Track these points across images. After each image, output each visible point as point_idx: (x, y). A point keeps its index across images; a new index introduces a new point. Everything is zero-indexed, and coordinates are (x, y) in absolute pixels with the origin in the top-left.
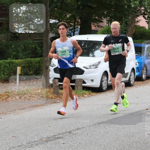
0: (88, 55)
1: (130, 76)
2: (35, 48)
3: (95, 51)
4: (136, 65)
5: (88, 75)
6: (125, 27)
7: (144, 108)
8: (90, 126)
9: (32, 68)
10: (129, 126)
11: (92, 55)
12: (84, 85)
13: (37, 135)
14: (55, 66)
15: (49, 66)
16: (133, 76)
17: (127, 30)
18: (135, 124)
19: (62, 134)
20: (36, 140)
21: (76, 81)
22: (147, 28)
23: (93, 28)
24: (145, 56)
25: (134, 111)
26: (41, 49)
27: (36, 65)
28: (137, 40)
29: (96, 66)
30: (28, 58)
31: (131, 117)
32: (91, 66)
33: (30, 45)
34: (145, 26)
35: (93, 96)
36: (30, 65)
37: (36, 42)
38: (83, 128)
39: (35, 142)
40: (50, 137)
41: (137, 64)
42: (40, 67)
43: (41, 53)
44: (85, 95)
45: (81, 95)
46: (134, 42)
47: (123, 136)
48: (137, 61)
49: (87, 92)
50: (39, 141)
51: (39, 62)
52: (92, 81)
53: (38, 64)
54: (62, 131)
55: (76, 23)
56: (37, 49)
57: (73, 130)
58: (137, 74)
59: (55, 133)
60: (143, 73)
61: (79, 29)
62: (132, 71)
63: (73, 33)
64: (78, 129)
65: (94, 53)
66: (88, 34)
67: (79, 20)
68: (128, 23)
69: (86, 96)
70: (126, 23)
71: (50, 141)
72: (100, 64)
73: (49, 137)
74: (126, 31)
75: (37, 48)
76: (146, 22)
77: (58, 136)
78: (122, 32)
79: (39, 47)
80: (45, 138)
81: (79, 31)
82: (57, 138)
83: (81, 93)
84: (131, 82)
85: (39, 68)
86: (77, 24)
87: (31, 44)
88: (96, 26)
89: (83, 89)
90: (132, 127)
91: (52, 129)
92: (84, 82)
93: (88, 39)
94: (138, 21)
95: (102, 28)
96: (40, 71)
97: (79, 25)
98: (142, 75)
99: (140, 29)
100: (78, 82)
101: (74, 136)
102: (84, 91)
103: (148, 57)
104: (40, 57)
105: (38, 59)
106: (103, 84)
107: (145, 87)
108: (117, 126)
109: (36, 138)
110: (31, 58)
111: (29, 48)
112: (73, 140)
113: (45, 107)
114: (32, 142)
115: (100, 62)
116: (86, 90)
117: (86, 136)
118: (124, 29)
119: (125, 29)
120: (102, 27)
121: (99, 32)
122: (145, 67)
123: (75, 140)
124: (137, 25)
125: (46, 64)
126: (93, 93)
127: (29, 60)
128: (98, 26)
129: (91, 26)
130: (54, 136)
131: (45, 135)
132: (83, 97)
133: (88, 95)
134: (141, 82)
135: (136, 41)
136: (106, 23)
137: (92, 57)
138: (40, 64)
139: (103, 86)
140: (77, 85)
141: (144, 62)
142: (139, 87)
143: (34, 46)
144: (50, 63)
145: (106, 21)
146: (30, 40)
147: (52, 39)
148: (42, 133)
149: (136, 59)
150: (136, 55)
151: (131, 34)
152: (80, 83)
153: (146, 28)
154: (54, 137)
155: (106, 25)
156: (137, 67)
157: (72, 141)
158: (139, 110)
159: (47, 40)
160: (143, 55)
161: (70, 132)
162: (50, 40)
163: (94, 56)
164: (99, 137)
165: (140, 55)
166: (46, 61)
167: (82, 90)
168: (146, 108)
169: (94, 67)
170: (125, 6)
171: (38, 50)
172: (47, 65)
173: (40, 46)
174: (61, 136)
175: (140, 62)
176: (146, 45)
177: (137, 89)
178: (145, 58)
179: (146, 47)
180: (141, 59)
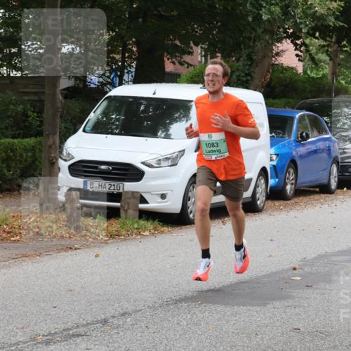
0: (154, 135)
1: (256, 186)
2: (24, 113)
3: (171, 123)
4: (271, 160)
5: (153, 183)
6: (247, 67)
7: (287, 267)
8: (155, 308)
9: (16, 164)
10: (249, 307)
11: (164, 133)
12: (142, 206)
13: (23, 328)
14: (73, 158)
15: (57, 160)
16: (264, 186)
17: (252, 74)
18: (265, 305)
19: (84, 326)
20: (21, 339)
21: (123, 197)
22: (300, 70)
23: (169, 67)
24: (293, 138)
25: (264, 273)
26: (38, 117)
27: (24, 155)
28: (274, 98)
29: (173, 161)
30: (7, 137)
31: (254, 287)
32: (160, 160)
33: (12, 107)
34: (294, 66)
35: (164, 235)
36: (12, 154)
37: (26, 98)
38: (136, 311)
39: (17, 344)
40: (55, 333)
41: (274, 157)
42: (36, 159)
43: (39, 126)
44: (144, 231)
45: (135, 231)
46: (266, 104)
47: (233, 333)
48: (272, 151)
49: (149, 225)
50: (27, 342)
51: (33, 149)
52: (163, 196)
53: (30, 154)
54: (84, 320)
55: (127, 55)
56: (28, 117)
57: (114, 317)
58: (272, 182)
59: (67, 324)
60: (287, 181)
61: (133, 70)
62: (260, 175)
63: (118, 78)
64: (123, 315)
65: (168, 130)
66: (157, 82)
67: (135, 49)
68: (254, 58)
69: (147, 233)
70: (250, 57)
71: (54, 343)
72: (183, 155)
73: (53, 332)
74: (249, 78)
75: (30, 113)
76: (297, 55)
77: (75, 330)
78: (239, 80)
79: (33, 112)
80: (43, 335)
81: (133, 74)
82: (73, 335)
83: (136, 226)
84: (258, 202)
85: (34, 162)
86: (128, 57)
87: (14, 105)
88: (176, 62)
89: (140, 217)
90: (257, 311)
91: (61, 314)
92: (144, 201)
93: (154, 94)
94: (278, 54)
95: (191, 69)
96: (35, 170)
97: (134, 60)
98: (285, 184)
99: (282, 73)
100: (130, 198)
101: (115, 331)
102: (142, 222)
103: (300, 142)
104: (36, 137)
105: (31, 141)
106: (188, 205)
107: (292, 213)
108: (219, 308)
109: (20, 334)
110: (14, 137)
111: (9, 114)
112: (111, 341)
113: (45, 258)
114: (11, 345)
115: (184, 150)
116: (147, 220)
117: (143, 332)
118: (244, 72)
119: (247, 72)
120: (191, 65)
121: (183, 77)
122: (292, 165)
123: (117, 342)
124: (277, 63)
125: (50, 153)
126: (163, 226)
127: (9, 143)
128: (181, 64)
129: (164, 61)
130: (64, 330)
131: (43, 328)
132: (138, 237)
133: (153, 231)
134: (282, 202)
135: (271, 101)
136: (202, 57)
137: (164, 138)
138: (34, 154)
139: (189, 210)
140: (126, 208)
141: (292, 153)
142: (276, 213)
143: (20, 108)
144: (61, 152)
145: (199, 51)
146: (10, 93)
147: (66, 92)
148: (36, 324)
149: (272, 145)
150: (271, 137)
151: (261, 84)
152: (132, 201)
153: (297, 71)
154: (65, 333)
155: (201, 62)
156: (274, 166)
157: (110, 343)
158: (274, 270)
159: (54, 95)
160: (290, 136)
161: (105, 322)
162: (62, 94)
163: (168, 137)
164: (175, 335)
165: (281, 137)
166: (50, 147)
167: (137, 219)
168: (292, 266)
169: (170, 162)
170: (249, 15)
171: (30, 119)
172: (53, 155)
173: (37, 110)
174: (81, 330)
175: (281, 155)
176: (298, 113)
177: (272, 219)
178: (294, 144)
179: (297, 116)
180: (284, 146)
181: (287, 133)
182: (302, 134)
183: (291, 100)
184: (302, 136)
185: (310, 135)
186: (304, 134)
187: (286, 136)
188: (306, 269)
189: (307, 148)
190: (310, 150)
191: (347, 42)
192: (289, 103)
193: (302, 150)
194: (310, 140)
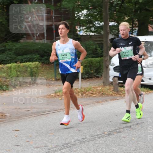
2: (95, 48)
3: (152, 51)
9: (93, 68)
12: (142, 83)
13: (99, 129)
14: (115, 65)
15: (109, 66)
19: (122, 128)
20: (99, 133)
23: (150, 29)
26: (101, 50)
27: (96, 64)
30: (89, 57)
32: (148, 65)
33: (91, 46)
35: (151, 94)
36: (91, 64)
37: (96, 43)
38: (142, 123)
39: (97, 135)
40: (111, 131)
42: (101, 66)
43: (102, 53)
49: (145, 90)
50: (101, 135)
51: (100, 62)
52: (150, 79)
53: (98, 64)
56: (98, 50)
57: (133, 125)
61: (137, 31)
65: (151, 54)
66: (146, 35)
67: (137, 23)
71: (111, 135)
75: (98, 48)
77: (119, 130)
79: (99, 48)
80: (107, 132)
82: (118, 132)
86: (134, 26)
87: (92, 45)
89: (142, 87)
91: (113, 124)
92: (143, 81)
93: (145, 40)
96: (100, 70)
97: (137, 27)
101: (134, 130)
102: (142, 89)
104: (100, 57)
105: (99, 59)
109: (98, 131)
110: (92, 58)
111: (90, 49)
113: (106, 103)
114: (95, 136)
116: (144, 88)
117: (145, 131)
123: (135, 134)
125: (106, 63)
126: (150, 90)
129: (148, 27)
130: (115, 130)
131: (107, 129)
133: (146, 92)
138: (100, 64)
144: (110, 63)
146: (91, 41)
147: (111, 40)
148: (104, 128)
157: (132, 135)
159: (107, 41)
161: (130, 127)
162: (110, 41)
163: (151, 56)
166: (106, 61)
169: (152, 66)
172: (107, 64)
174: (121, 130)
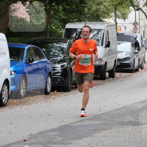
4: (11, 75)
7: (20, 139)
16: (7, 90)
24: (24, 61)
25: (6, 144)
41: (13, 73)
48: (12, 69)
62: (4, 84)
84: (4, 100)
103: (28, 63)
107: (24, 107)
134: (18, 100)
135: (11, 38)
141: (23, 70)
142: (14, 107)
149: (11, 66)
150: (11, 60)
151: (4, 28)
158: (13, 142)
160: (22, 60)
165: (17, 61)
168: (24, 139)
175: (17, 71)
176: (26, 46)
177: (12, 110)
178: (25, 65)
179: (26, 48)
180: (19, 66)
181: (20, 58)
182: (29, 59)
183: (23, 38)
184: (29, 60)
185: (34, 59)
186: (31, 59)
187: (20, 60)
188: (32, 141)
189: (32, 67)
190: (35, 68)
191: (55, 4)
192: (22, 40)
193: (30, 68)
194: (34, 62)
